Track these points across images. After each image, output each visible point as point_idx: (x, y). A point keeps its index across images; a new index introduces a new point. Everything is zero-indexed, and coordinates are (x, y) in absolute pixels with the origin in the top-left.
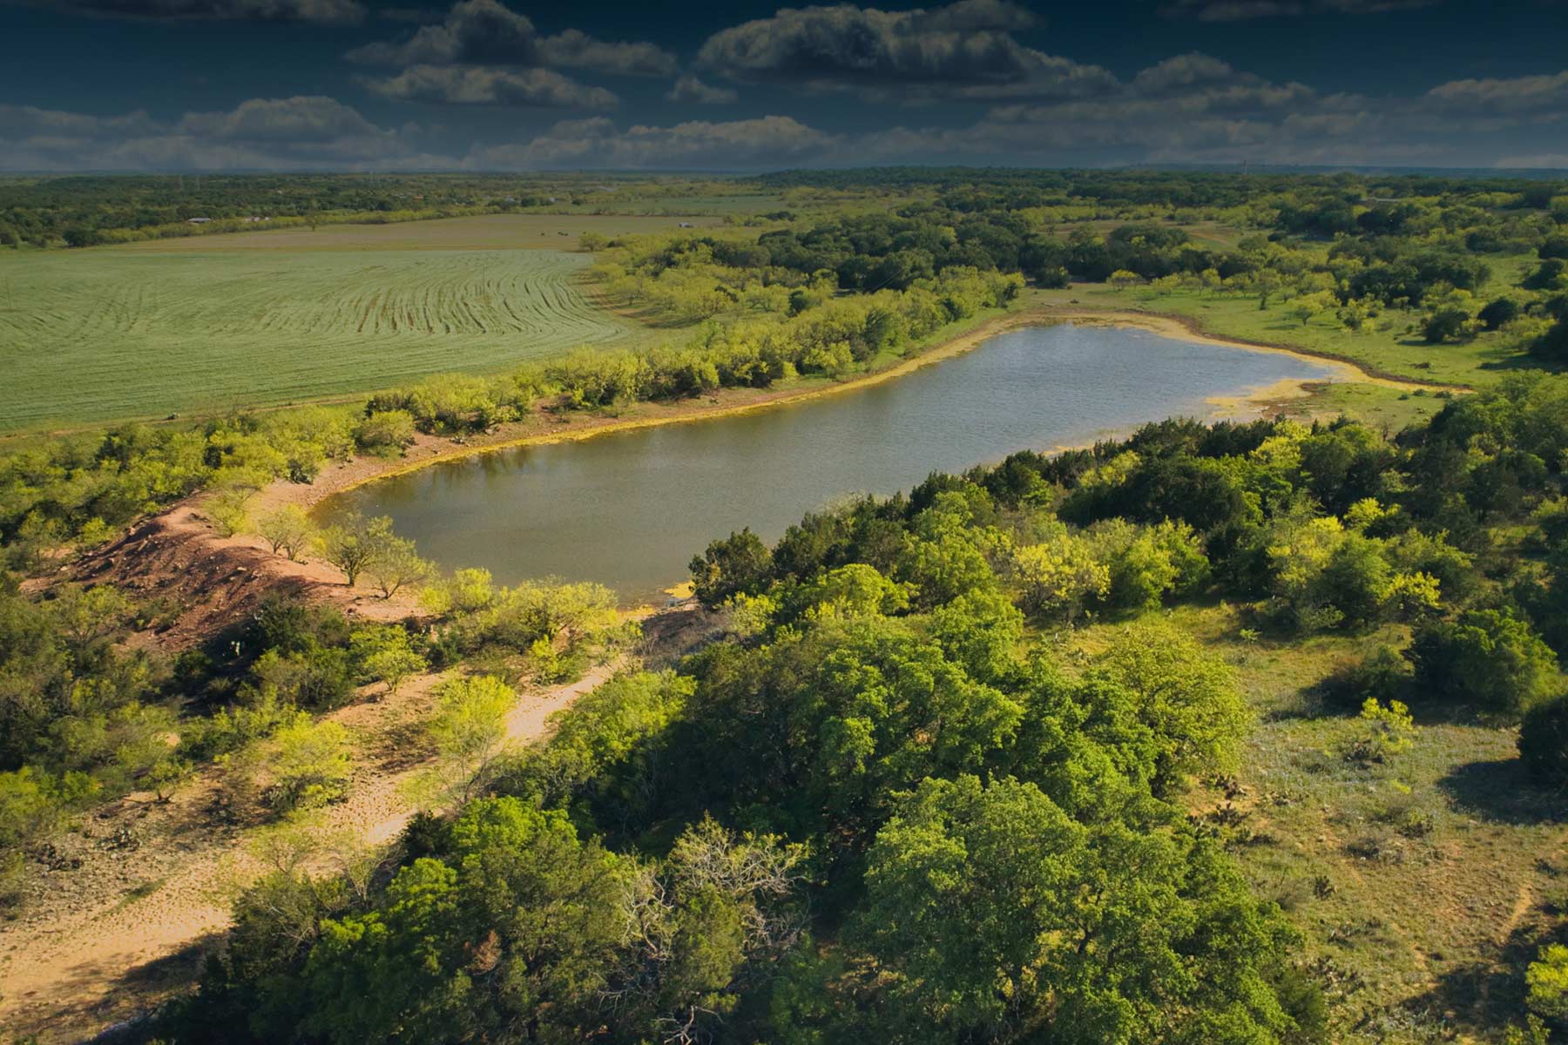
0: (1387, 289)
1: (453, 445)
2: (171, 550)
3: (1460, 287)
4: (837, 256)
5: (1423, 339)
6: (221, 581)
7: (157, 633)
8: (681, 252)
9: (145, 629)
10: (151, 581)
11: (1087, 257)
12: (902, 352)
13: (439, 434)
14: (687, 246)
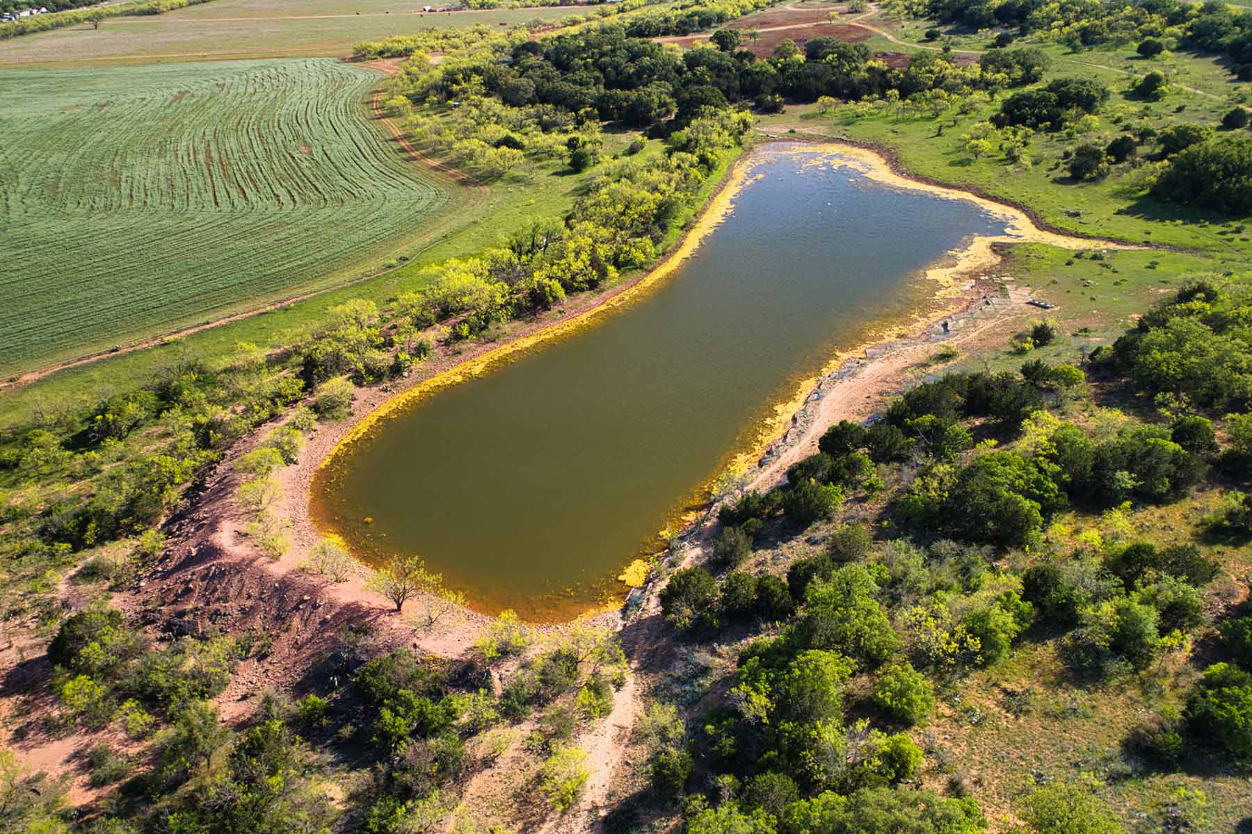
0: (1033, 114)
1: (382, 393)
2: (238, 577)
3: (1090, 113)
4: (594, 91)
5: (1068, 174)
6: (293, 609)
7: (259, 661)
8: (457, 82)
9: (247, 658)
10: (232, 607)
11: (795, 81)
12: (682, 223)
13: (370, 385)
14: (460, 76)
